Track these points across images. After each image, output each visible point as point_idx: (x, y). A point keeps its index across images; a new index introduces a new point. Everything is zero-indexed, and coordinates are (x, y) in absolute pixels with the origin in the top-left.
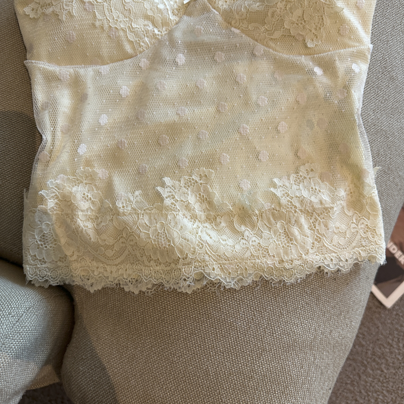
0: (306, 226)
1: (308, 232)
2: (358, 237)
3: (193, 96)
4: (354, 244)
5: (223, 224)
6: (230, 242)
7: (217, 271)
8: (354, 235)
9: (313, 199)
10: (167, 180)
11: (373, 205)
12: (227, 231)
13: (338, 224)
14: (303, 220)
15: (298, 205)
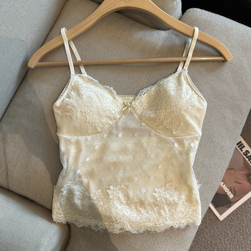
0: (167, 210)
1: (168, 212)
2: (189, 214)
3: (124, 151)
4: (187, 217)
5: (133, 207)
6: (135, 215)
7: (129, 227)
8: (188, 213)
9: (171, 199)
10: (111, 187)
11: (196, 201)
12: (134, 210)
13: (181, 209)
14: (166, 208)
15: (164, 201)
